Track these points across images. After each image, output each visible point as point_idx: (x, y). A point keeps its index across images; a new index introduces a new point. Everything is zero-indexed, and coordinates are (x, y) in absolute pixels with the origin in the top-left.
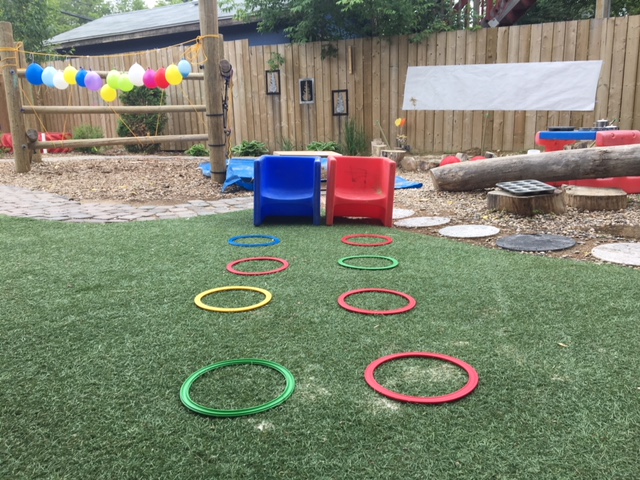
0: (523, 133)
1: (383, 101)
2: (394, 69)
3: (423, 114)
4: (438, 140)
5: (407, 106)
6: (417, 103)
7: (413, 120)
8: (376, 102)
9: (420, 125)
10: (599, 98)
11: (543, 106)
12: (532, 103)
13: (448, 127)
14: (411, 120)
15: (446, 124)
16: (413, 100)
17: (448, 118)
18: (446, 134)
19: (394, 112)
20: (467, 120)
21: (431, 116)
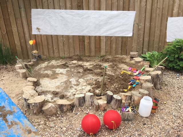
0: (100, 47)
1: (19, 29)
2: (23, 10)
3: (45, 37)
4: (56, 51)
5: (34, 32)
6: (41, 30)
7: (40, 40)
8: (14, 29)
9: (45, 43)
10: (134, 30)
11: (108, 34)
12: (103, 32)
13: (61, 44)
14: (39, 40)
15: (59, 42)
16: (38, 29)
17: (60, 39)
18: (60, 48)
19: (27, 35)
20: (71, 40)
21: (50, 38)
